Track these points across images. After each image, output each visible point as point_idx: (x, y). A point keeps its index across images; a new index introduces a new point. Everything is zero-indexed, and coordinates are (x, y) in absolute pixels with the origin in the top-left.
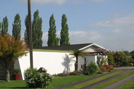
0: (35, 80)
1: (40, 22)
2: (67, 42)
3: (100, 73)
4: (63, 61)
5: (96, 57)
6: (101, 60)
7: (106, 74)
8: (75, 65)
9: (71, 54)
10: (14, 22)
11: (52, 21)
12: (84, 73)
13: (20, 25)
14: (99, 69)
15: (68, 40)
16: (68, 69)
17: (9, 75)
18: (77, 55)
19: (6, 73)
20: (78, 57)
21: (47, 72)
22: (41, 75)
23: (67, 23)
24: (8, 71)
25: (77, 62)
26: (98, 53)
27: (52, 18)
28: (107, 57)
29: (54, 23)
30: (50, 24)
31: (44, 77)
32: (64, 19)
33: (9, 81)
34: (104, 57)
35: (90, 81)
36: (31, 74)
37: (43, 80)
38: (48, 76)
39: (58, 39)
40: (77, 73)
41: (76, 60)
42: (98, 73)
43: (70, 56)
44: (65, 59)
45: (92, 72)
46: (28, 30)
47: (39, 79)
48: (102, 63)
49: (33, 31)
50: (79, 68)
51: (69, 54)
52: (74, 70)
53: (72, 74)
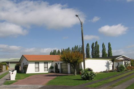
0: (86, 76)
1: (98, 46)
2: (111, 55)
3: (127, 71)
4: (106, 64)
5: (124, 62)
6: (127, 64)
7: (129, 71)
8: (112, 66)
9: (110, 61)
10: (87, 47)
11: (103, 46)
12: (117, 71)
13: (89, 48)
14: (125, 69)
15: (112, 54)
16: (109, 68)
17: (76, 72)
18: (113, 61)
19: (75, 71)
20: (114, 62)
21: (93, 71)
22: (89, 72)
23: (111, 46)
24: (75, 70)
25: (113, 65)
26: (125, 60)
27: (103, 44)
28: (130, 62)
29: (104, 46)
30: (103, 47)
31: (91, 74)
32: (109, 45)
33: (76, 75)
34: (128, 62)
35: (120, 76)
36: (84, 72)
37: (90, 75)
38: (93, 73)
39: (107, 54)
40: (113, 71)
41: (112, 64)
42: (125, 71)
43: (109, 62)
44: (107, 63)
45: (121, 70)
46: (93, 50)
47: (88, 75)
48: (127, 65)
49: (95, 50)
50: (115, 68)
51: (109, 61)
52: (112, 69)
53: (111, 71)
